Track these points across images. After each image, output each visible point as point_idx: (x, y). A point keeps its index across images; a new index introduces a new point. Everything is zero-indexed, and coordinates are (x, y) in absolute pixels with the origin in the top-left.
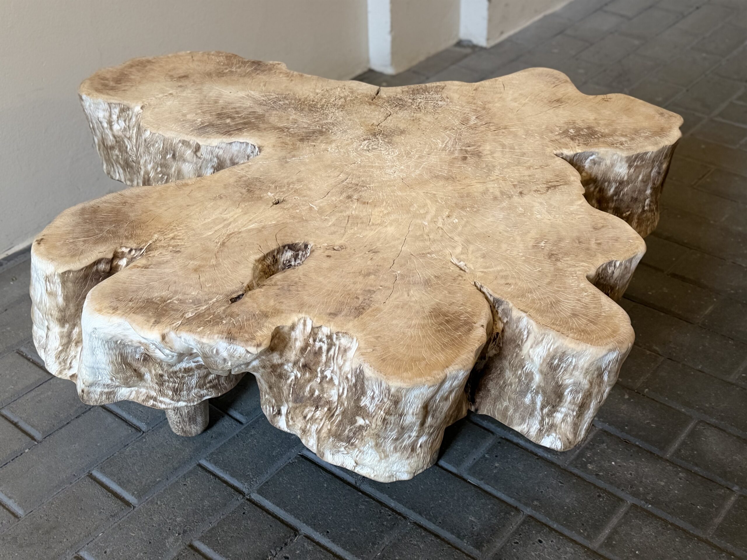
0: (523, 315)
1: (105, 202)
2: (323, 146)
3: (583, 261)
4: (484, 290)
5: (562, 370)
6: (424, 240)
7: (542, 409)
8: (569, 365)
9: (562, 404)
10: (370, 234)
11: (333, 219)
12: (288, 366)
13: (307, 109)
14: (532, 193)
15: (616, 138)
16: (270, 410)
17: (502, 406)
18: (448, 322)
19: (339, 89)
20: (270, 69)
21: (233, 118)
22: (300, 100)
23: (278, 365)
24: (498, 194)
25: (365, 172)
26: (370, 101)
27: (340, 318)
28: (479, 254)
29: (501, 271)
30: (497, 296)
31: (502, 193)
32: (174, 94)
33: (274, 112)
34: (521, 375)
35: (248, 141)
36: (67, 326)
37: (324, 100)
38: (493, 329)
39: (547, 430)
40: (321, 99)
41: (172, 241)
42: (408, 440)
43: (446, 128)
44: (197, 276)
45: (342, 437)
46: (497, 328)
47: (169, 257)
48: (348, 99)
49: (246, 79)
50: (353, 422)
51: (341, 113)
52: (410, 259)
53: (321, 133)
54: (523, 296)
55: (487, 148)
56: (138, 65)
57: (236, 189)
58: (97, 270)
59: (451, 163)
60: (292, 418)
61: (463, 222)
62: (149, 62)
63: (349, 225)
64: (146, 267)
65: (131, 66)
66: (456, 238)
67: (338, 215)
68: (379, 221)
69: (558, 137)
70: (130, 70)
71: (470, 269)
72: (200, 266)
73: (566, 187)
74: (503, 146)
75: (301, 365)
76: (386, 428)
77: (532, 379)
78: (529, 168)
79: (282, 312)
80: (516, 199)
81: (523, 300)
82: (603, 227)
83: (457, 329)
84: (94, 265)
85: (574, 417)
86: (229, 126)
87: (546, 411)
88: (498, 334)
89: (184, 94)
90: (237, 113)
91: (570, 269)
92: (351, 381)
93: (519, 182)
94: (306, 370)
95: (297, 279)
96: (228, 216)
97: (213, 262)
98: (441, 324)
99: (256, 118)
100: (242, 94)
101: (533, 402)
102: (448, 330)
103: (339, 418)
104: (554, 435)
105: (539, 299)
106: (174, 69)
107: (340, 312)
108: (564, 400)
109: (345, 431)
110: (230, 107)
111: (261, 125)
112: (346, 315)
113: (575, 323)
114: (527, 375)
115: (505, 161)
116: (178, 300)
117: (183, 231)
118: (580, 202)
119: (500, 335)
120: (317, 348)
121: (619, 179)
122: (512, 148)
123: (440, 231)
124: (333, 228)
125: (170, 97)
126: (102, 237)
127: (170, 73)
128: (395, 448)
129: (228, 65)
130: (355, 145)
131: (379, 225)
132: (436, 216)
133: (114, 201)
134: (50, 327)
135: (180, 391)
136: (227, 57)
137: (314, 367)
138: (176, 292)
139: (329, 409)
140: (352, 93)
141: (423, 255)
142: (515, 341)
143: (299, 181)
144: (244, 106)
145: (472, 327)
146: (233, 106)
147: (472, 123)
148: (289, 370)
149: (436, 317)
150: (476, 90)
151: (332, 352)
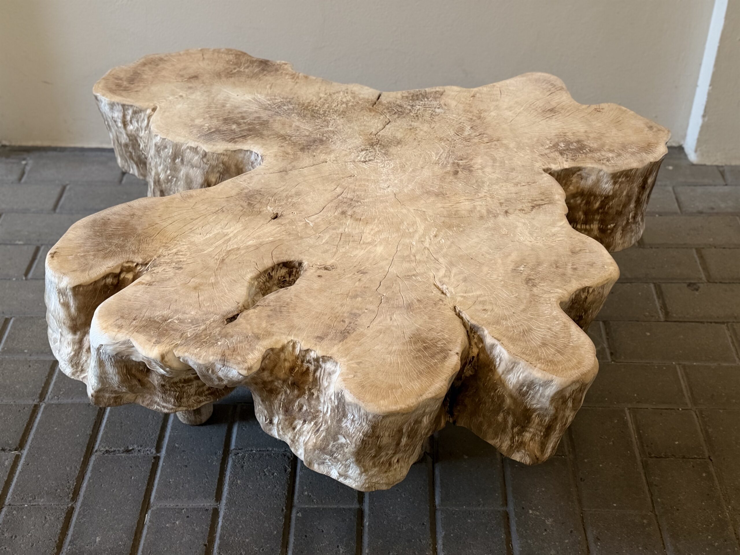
0: (496, 342)
1: (115, 214)
2: (323, 157)
3: (558, 287)
4: (463, 315)
5: (530, 397)
6: (410, 261)
7: (512, 428)
8: (536, 392)
9: (530, 426)
10: (360, 253)
11: (326, 237)
12: (278, 383)
13: (309, 116)
14: (517, 212)
15: (603, 153)
16: (263, 419)
17: (477, 420)
18: (425, 348)
19: (341, 93)
20: (277, 70)
21: (239, 124)
22: (304, 104)
23: (269, 382)
24: (484, 212)
25: (360, 185)
26: (371, 107)
27: (325, 342)
28: (461, 277)
29: (480, 296)
30: (473, 322)
31: (489, 212)
32: (184, 95)
33: (278, 118)
34: (493, 396)
35: (251, 150)
36: (79, 333)
37: (326, 106)
38: (469, 353)
39: (517, 447)
40: (324, 104)
41: (176, 257)
42: (385, 457)
43: (441, 139)
44: (197, 294)
45: (326, 451)
46: (472, 352)
47: (172, 274)
48: (350, 104)
49: (254, 81)
50: (335, 439)
51: (342, 120)
52: (396, 280)
53: (321, 141)
54: (498, 323)
55: (478, 161)
56: (150, 63)
57: (237, 202)
58: (105, 283)
59: (442, 179)
60: (282, 428)
61: (449, 243)
62: (161, 59)
63: (341, 243)
64: (150, 284)
65: (144, 64)
66: (441, 260)
67: (332, 232)
68: (369, 240)
69: (547, 151)
70: (144, 68)
71: (452, 293)
72: (201, 284)
73: (550, 206)
74: (494, 160)
75: (290, 383)
76: (364, 447)
77: (503, 401)
78: (516, 184)
79: (273, 335)
80: (501, 218)
81: (498, 327)
82: (580, 250)
83: (433, 356)
84: (103, 280)
85: (542, 436)
86: (235, 133)
87: (516, 430)
88: (473, 357)
89: (193, 97)
90: (243, 118)
91: (545, 296)
92: (334, 403)
93: (506, 200)
94: (294, 387)
95: (289, 300)
96: (229, 231)
97: (212, 280)
98: (419, 351)
99: (261, 124)
100: (248, 97)
101: (505, 420)
102: (425, 356)
103: (324, 434)
104: (524, 451)
105: (513, 327)
106: (185, 68)
107: (327, 335)
108: (532, 422)
109: (328, 445)
110: (236, 111)
111: (265, 132)
112: (332, 339)
113: (543, 352)
114: (499, 397)
115: (495, 176)
116: (178, 319)
117: (186, 246)
118: (561, 223)
119: (475, 359)
120: (305, 369)
121: (604, 193)
122: (503, 163)
123: (426, 251)
124: (326, 247)
125: (180, 99)
126: (110, 251)
127: (181, 73)
128: (374, 464)
129: (236, 64)
130: (353, 156)
131: (369, 243)
132: (424, 235)
133: (123, 213)
134: (63, 333)
135: (181, 399)
136: (236, 55)
137: (302, 385)
138: (176, 311)
139: (315, 424)
140: (354, 98)
141: (408, 277)
142: (489, 366)
143: (298, 194)
144: (250, 110)
145: (448, 353)
146: (240, 110)
147: (466, 133)
148: (279, 386)
149: (415, 343)
150: (473, 96)
151: (318, 374)
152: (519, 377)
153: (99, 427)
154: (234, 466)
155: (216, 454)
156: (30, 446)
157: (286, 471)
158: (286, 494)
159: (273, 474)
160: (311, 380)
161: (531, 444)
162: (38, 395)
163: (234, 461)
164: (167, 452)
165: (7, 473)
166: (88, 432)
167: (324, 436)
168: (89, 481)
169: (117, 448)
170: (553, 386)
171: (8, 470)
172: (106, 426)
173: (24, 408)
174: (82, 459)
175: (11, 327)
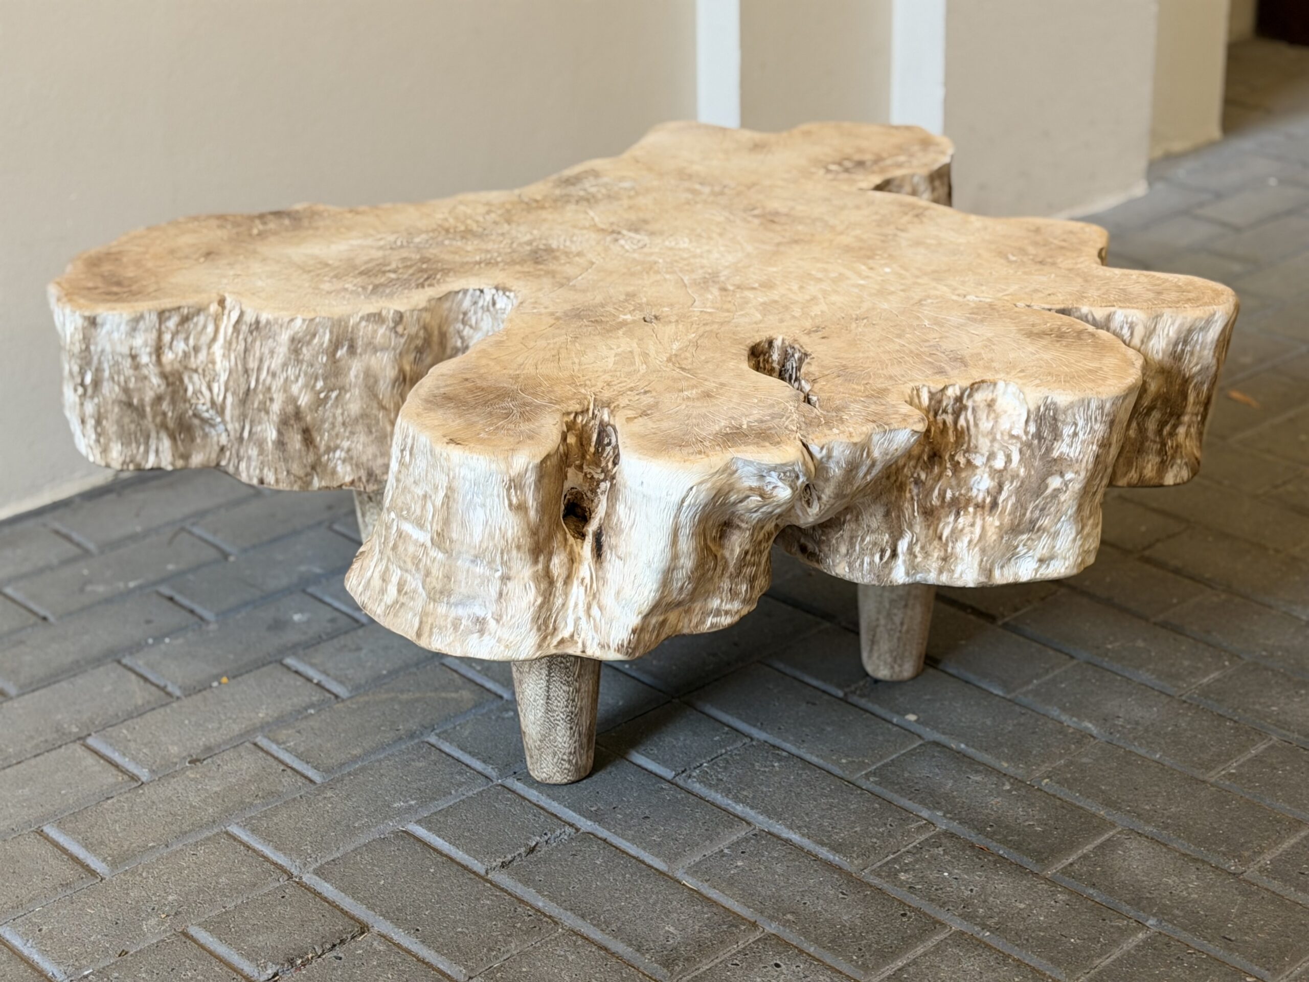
0: (1112, 310)
2: (581, 260)
5: (1188, 357)
6: (891, 294)
7: (1159, 432)
8: (1195, 345)
9: (1185, 411)
12: (909, 467)
13: (470, 236)
22: (436, 230)
23: (902, 467)
24: (876, 237)
28: (971, 285)
29: (1022, 288)
30: (1055, 306)
31: (881, 235)
33: (433, 250)
39: (1170, 460)
40: (463, 222)
41: (616, 387)
45: (1021, 528)
50: (1040, 491)
52: (911, 311)
53: (544, 250)
54: (1083, 297)
57: (573, 325)
60: (922, 549)
61: (897, 268)
64: (645, 415)
66: (921, 282)
68: (807, 297)
69: (830, 176)
74: (790, 199)
76: (1094, 473)
78: (859, 208)
80: (906, 235)
87: (1165, 431)
91: (1079, 266)
92: (1027, 433)
94: (932, 464)
98: (1057, 341)
102: (1073, 342)
103: (1012, 501)
104: (1179, 461)
105: (1104, 294)
108: (1188, 403)
110: (358, 263)
113: (1170, 297)
126: (522, 413)
128: (1091, 510)
137: (944, 454)
144: (374, 256)
146: (361, 261)
148: (909, 474)
149: (1041, 338)
151: (962, 422)
152: (1168, 335)
160: (952, 439)
161: (1188, 444)
167: (1013, 505)
170: (1217, 321)
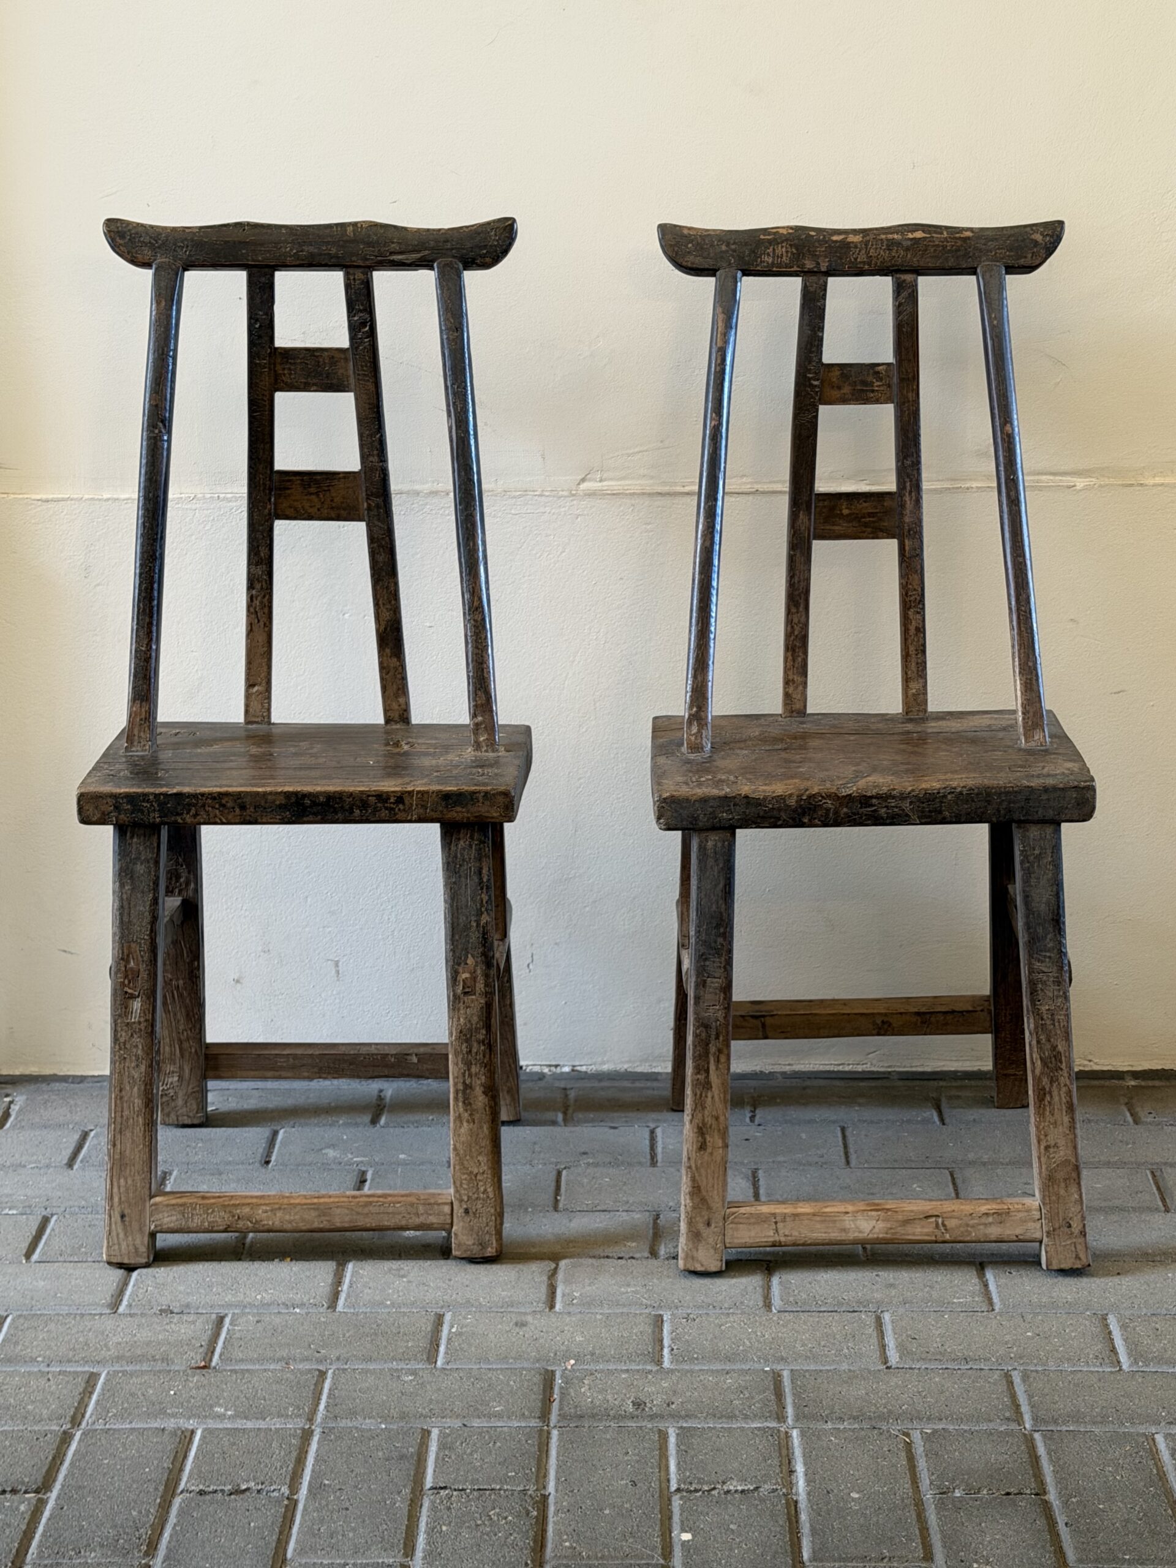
153: (183, 1461)
154: (433, 1508)
155: (399, 1493)
156: (63, 1486)
157: (528, 1514)
158: (531, 1543)
159: (506, 1518)
162: (68, 1419)
163: (433, 1502)
164: (310, 1490)
165: (26, 1521)
166: (165, 1465)
168: (174, 1528)
169: (218, 1486)
171: (27, 1517)
172: (196, 1457)
173: (46, 1435)
174: (158, 1500)
175: (9, 1327)
